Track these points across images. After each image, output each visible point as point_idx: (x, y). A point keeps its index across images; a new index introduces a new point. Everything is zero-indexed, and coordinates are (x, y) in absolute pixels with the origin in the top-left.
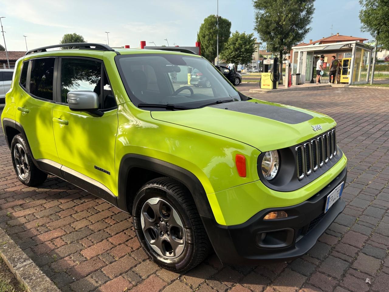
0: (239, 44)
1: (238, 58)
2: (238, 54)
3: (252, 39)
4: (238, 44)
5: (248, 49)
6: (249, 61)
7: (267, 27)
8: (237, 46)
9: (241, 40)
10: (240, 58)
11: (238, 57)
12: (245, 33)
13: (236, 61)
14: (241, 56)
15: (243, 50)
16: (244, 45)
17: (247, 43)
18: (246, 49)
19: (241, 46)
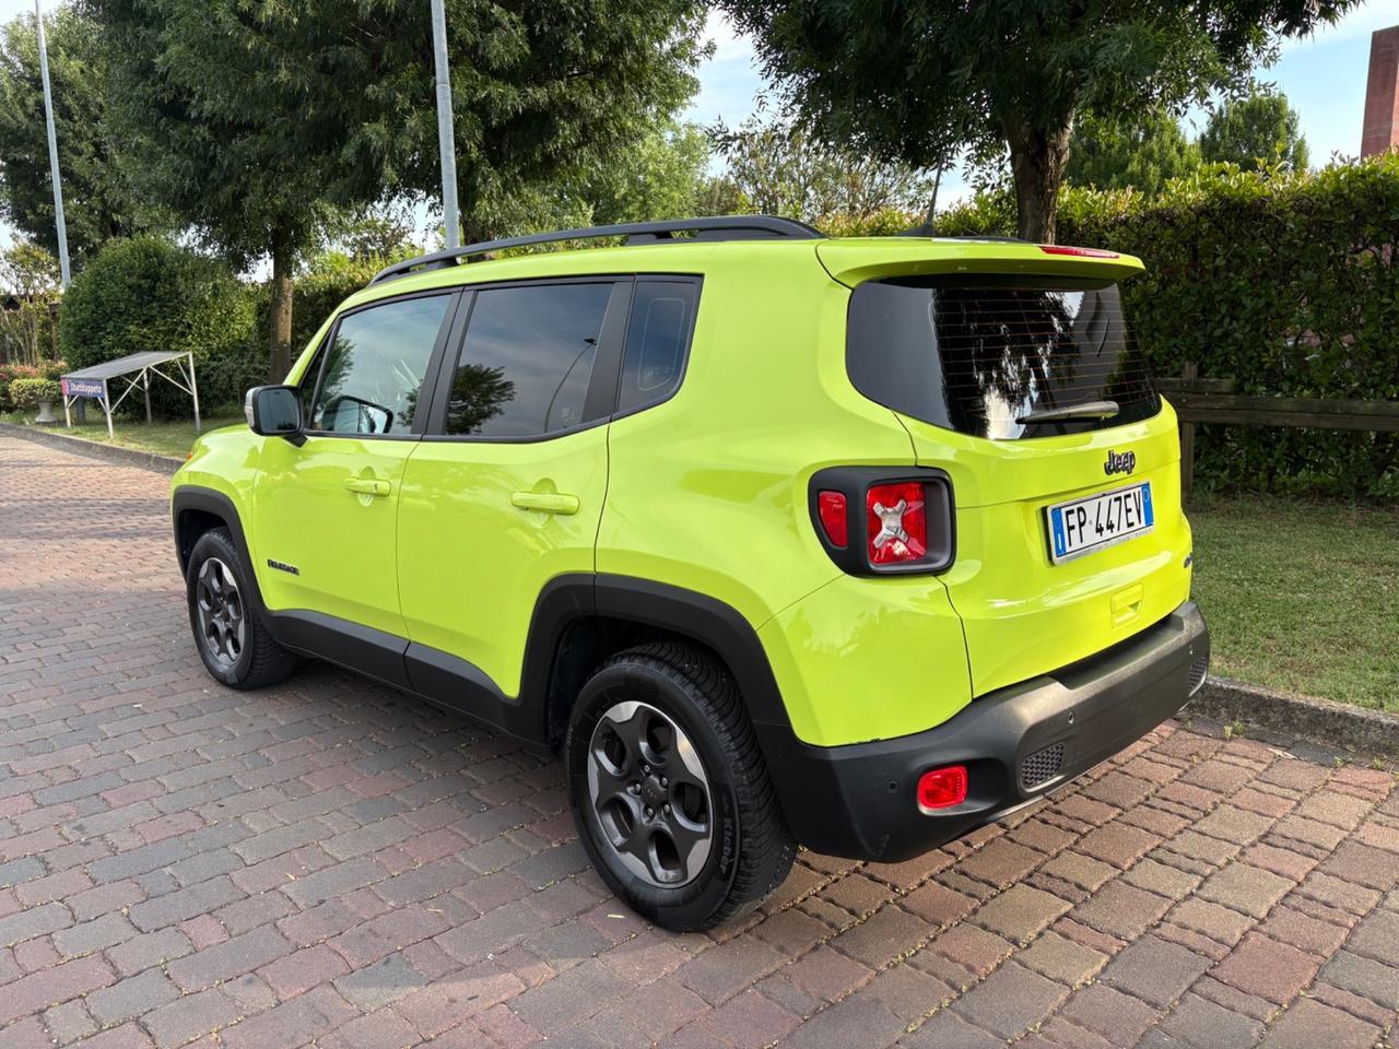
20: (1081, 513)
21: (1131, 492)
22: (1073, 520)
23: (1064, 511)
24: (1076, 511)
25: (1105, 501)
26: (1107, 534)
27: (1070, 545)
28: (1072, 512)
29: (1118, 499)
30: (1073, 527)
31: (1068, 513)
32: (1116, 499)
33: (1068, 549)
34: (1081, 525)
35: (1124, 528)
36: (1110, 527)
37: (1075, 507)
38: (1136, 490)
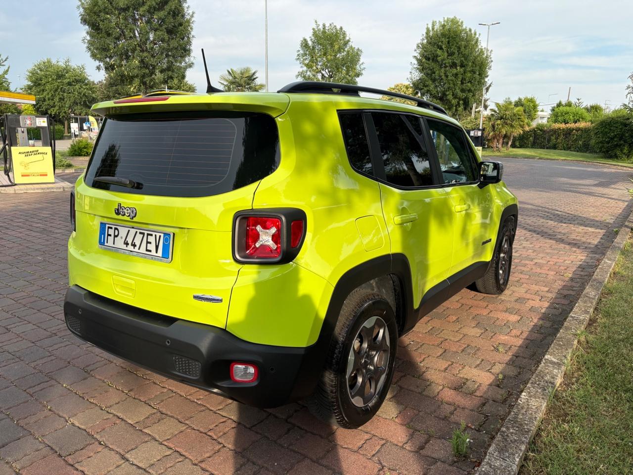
20: (116, 231)
21: (154, 234)
22: (111, 232)
23: (107, 226)
24: (113, 229)
25: (133, 231)
26: (130, 248)
27: (107, 242)
28: (111, 228)
29: (143, 234)
30: (110, 235)
31: (109, 228)
32: (140, 233)
33: (106, 244)
34: (115, 236)
35: (143, 250)
36: (134, 245)
37: (113, 227)
38: (158, 235)
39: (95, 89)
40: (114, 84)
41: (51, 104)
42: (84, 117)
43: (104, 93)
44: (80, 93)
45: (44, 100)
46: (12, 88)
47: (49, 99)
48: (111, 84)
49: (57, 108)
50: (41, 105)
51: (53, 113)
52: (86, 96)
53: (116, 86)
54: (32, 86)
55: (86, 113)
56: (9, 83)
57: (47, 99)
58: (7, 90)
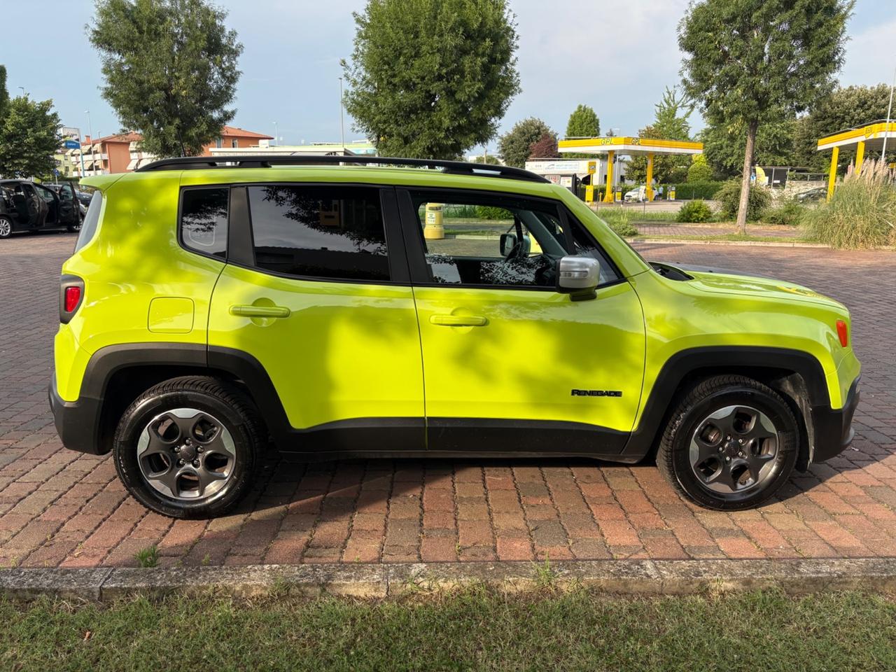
0: (16, 124)
1: (16, 162)
2: (14, 150)
3: (49, 113)
4: (13, 125)
5: (45, 140)
6: (48, 169)
7: (143, 95)
8: (10, 128)
9: (18, 114)
10: (21, 161)
11: (13, 157)
12: (29, 97)
13: (10, 167)
14: (25, 155)
15: (30, 140)
16: (32, 129)
17: (39, 124)
18: (37, 139)
19: (24, 129)
39: (793, 127)
40: (821, 117)
41: (729, 152)
42: (771, 167)
43: (804, 132)
44: (769, 135)
45: (722, 148)
46: (691, 135)
47: (727, 146)
48: (817, 117)
49: (735, 157)
50: (716, 155)
51: (729, 164)
52: (777, 138)
53: (824, 120)
54: (711, 131)
55: (773, 162)
56: (689, 128)
57: (724, 146)
58: (685, 137)
